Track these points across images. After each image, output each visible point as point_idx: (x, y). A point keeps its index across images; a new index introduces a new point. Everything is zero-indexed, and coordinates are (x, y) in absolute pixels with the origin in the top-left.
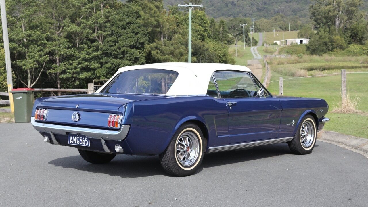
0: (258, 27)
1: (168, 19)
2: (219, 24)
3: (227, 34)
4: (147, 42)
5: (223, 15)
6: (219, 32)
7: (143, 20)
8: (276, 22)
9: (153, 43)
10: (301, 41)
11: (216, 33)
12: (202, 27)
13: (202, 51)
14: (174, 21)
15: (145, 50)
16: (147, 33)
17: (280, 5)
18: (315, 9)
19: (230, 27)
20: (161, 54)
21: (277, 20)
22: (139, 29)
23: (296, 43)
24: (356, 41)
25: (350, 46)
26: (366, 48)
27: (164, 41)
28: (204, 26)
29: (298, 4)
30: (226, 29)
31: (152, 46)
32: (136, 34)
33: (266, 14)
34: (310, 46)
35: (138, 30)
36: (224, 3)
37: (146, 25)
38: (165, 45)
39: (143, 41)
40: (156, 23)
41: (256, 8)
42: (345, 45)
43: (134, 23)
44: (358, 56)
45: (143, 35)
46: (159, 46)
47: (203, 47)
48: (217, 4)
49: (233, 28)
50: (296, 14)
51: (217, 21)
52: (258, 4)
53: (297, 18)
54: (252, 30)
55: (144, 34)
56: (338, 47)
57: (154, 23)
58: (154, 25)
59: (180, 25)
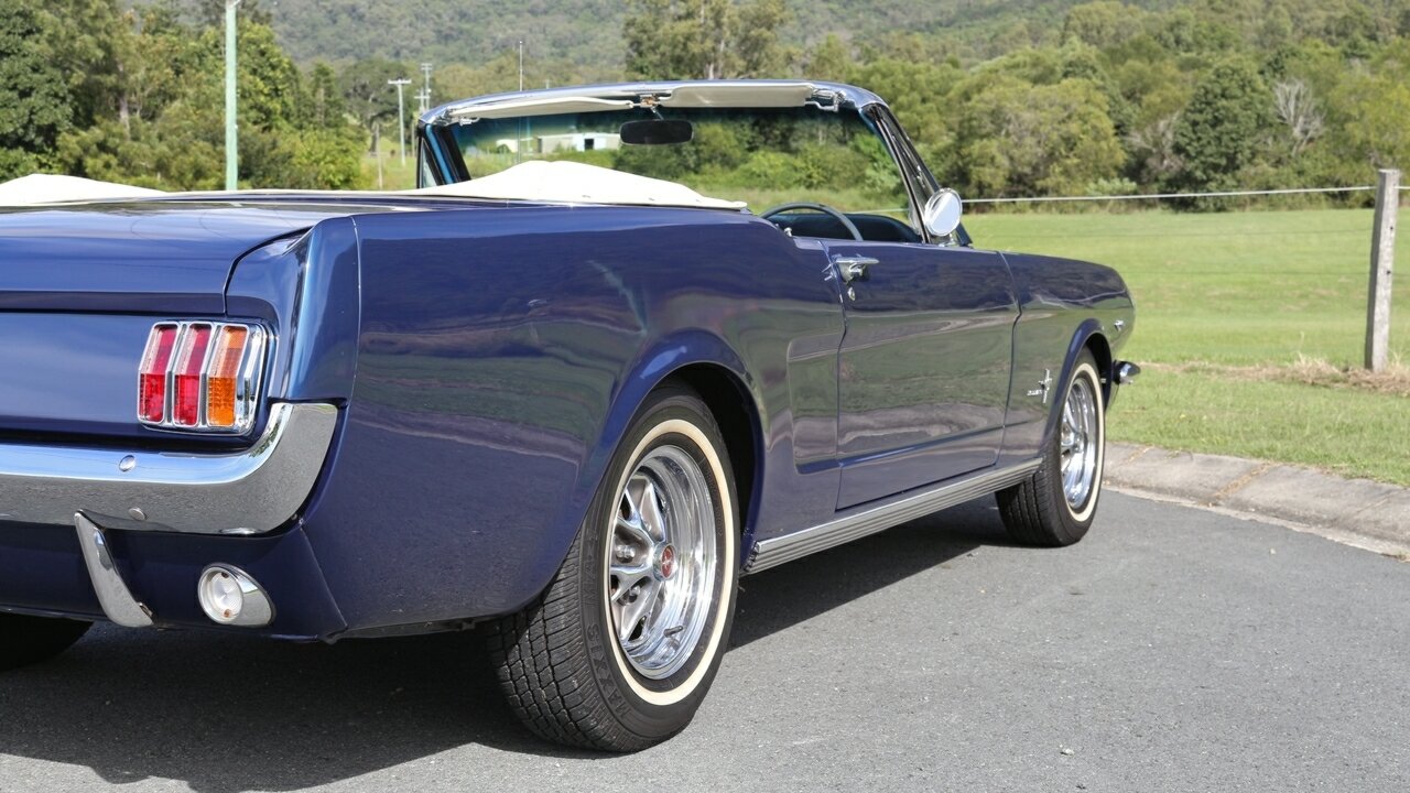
0: (443, 91)
1: (143, 47)
2: (312, 79)
3: (340, 115)
4: (67, 125)
5: (320, 49)
6: (313, 106)
7: (50, 42)
8: (502, 79)
9: (92, 127)
10: (589, 143)
11: (303, 109)
12: (263, 79)
13: (269, 163)
14: (166, 55)
15: (58, 155)
16: (66, 92)
17: (510, 23)
18: (645, 31)
19: (351, 91)
20: (123, 169)
21: (503, 72)
22: (36, 76)
23: (573, 148)
24: (770, 142)
25: (755, 158)
26: (804, 165)
27: (133, 123)
28: (269, 78)
29: (570, 22)
30: (338, 97)
31: (88, 140)
32: (25, 94)
33: (466, 53)
34: (626, 154)
35: (31, 79)
36: (324, 11)
37: (62, 62)
38: (135, 139)
39: (50, 121)
40: (100, 54)
41: (434, 31)
42: (738, 154)
43: (14, 53)
44: (780, 190)
45: (50, 98)
46: (112, 142)
47: (271, 149)
48: (300, 13)
49: (360, 95)
50: (564, 55)
51: (305, 68)
52: (439, 16)
53: (568, 66)
54: (425, 100)
55: (56, 95)
56: (716, 158)
57: (94, 55)
58: (93, 60)
59: (187, 70)
